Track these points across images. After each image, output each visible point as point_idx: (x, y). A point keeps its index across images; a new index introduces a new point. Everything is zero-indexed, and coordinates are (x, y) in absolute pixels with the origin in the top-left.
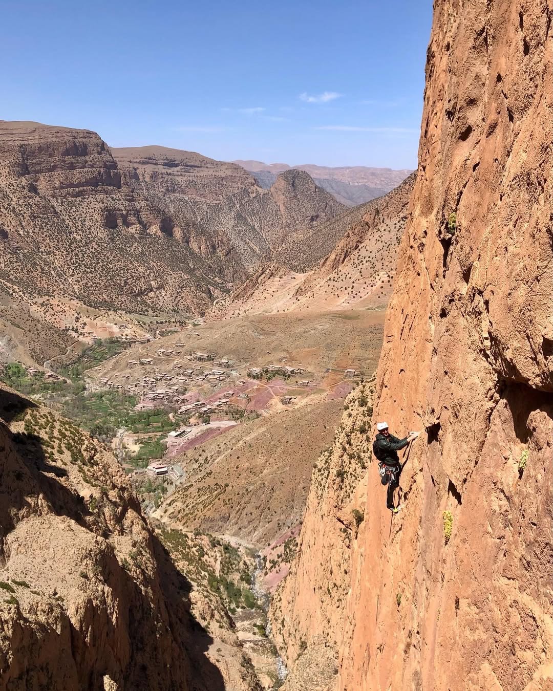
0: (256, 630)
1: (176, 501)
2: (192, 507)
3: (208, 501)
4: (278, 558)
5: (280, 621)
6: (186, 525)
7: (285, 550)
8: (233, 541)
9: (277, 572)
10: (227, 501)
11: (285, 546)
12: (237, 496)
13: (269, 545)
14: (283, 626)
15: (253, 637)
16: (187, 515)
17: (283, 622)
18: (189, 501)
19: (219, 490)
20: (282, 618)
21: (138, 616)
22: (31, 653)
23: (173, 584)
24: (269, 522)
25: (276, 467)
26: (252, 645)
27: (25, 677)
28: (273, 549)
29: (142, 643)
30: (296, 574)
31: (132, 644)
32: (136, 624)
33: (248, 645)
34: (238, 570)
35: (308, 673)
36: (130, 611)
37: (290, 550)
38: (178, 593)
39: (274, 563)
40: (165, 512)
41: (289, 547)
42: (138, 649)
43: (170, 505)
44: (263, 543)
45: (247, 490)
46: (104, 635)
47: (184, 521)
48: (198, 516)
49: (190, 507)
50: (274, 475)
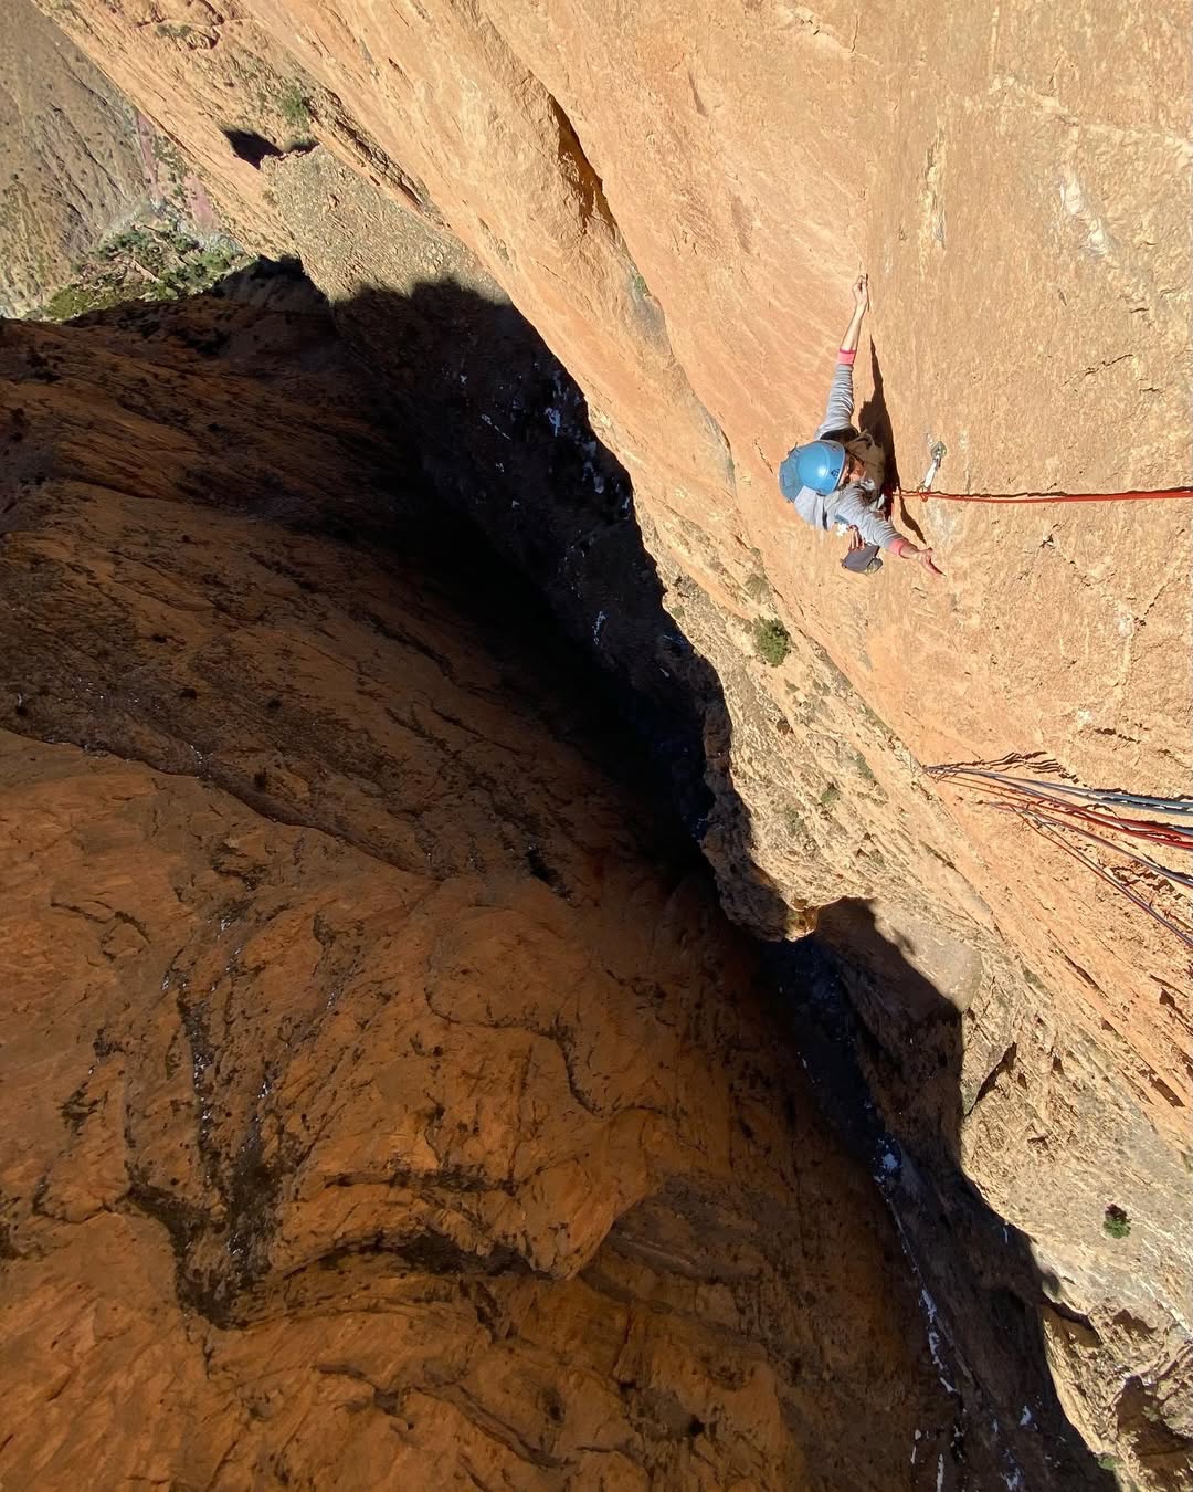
0: (258, 280)
1: (10, 269)
2: (31, 252)
3: (30, 224)
4: (174, 181)
5: (262, 242)
6: (59, 279)
7: (168, 163)
8: (118, 228)
9: (195, 198)
10: (44, 195)
11: (161, 159)
12: (42, 174)
13: (149, 181)
14: (271, 242)
15: (267, 290)
16: (41, 268)
17: (265, 239)
18: (17, 250)
19: (18, 194)
20: (259, 237)
21: (138, 400)
22: (92, 540)
23: (133, 342)
24: (111, 156)
25: (16, 78)
26: (274, 297)
27: (121, 558)
28: (157, 181)
29: (180, 414)
30: (204, 169)
31: (172, 425)
32: (149, 408)
33: (272, 302)
34: (166, 250)
35: (299, 210)
36: (125, 406)
37: (171, 156)
38: (150, 342)
39: (179, 193)
40: (23, 297)
41: (166, 155)
42: (184, 422)
43: (12, 283)
44: (142, 189)
45: (39, 152)
46: (133, 450)
47: (50, 278)
48: (51, 253)
49: (29, 255)
50: (30, 89)
